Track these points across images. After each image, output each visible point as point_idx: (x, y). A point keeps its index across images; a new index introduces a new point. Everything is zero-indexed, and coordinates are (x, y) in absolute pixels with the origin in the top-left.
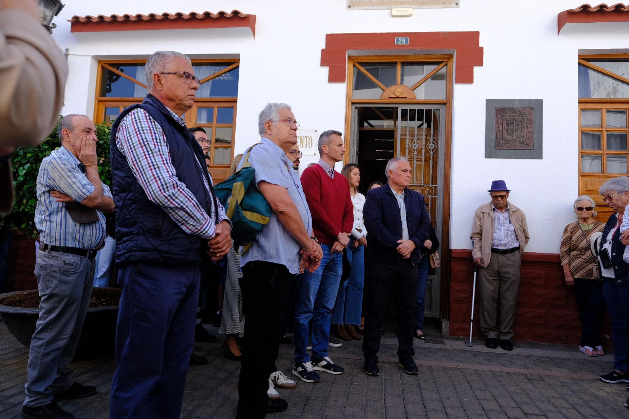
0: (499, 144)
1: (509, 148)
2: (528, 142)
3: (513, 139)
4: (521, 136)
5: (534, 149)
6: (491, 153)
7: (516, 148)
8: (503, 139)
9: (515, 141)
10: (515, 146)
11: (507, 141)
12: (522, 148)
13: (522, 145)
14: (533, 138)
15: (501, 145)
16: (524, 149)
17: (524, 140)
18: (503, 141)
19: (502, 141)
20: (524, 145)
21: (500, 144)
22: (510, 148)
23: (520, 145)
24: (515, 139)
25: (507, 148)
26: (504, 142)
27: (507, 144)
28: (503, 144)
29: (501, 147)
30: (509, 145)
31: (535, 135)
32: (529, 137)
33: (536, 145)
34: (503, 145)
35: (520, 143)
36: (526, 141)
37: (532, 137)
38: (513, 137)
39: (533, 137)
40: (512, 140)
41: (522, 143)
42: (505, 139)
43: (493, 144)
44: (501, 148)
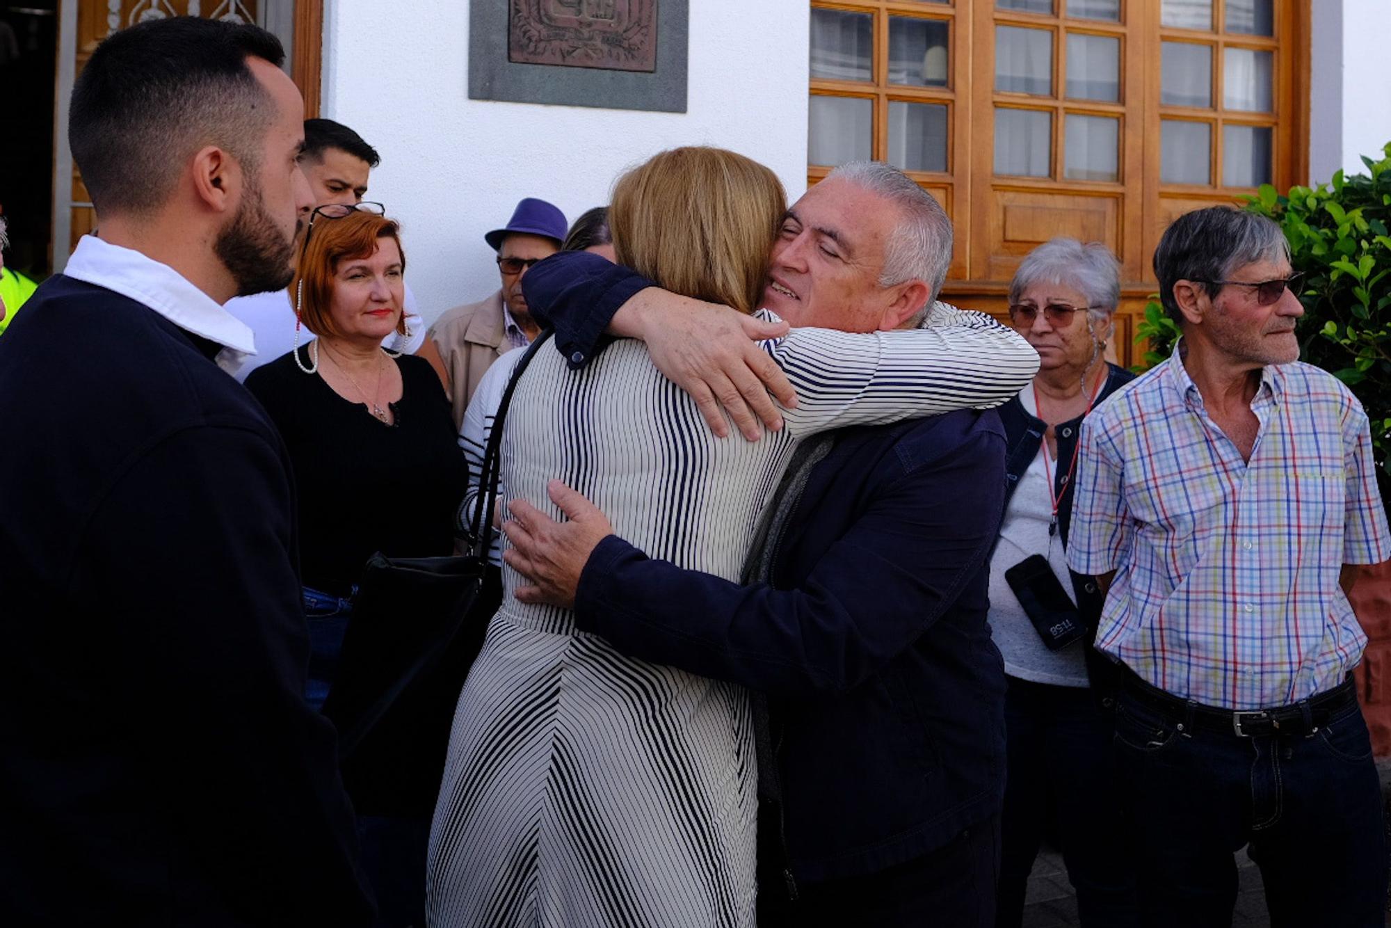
0: (525, 41)
1: (565, 60)
2: (636, 39)
3: (581, 23)
4: (610, 11)
5: (659, 70)
6: (492, 79)
7: (590, 64)
8: (542, 22)
9: (586, 32)
10: (587, 55)
11: (558, 31)
12: (611, 66)
13: (615, 52)
14: (653, 25)
15: (532, 45)
16: (621, 66)
17: (621, 30)
18: (540, 27)
19: (536, 29)
20: (621, 51)
21: (530, 39)
22: (569, 61)
23: (605, 48)
24: (590, 25)
25: (559, 61)
26: (544, 32)
27: (556, 43)
28: (541, 40)
29: (534, 53)
30: (565, 46)
31: (661, 12)
32: (640, 19)
33: (664, 52)
34: (542, 45)
35: (606, 41)
36: (630, 34)
37: (650, 17)
38: (580, 12)
39: (654, 19)
40: (576, 25)
41: (614, 41)
42: (550, 19)
43: (500, 39)
44: (532, 58)
